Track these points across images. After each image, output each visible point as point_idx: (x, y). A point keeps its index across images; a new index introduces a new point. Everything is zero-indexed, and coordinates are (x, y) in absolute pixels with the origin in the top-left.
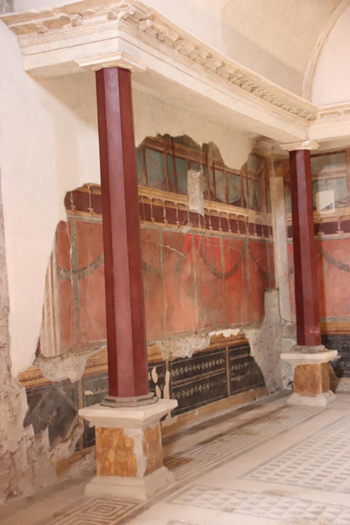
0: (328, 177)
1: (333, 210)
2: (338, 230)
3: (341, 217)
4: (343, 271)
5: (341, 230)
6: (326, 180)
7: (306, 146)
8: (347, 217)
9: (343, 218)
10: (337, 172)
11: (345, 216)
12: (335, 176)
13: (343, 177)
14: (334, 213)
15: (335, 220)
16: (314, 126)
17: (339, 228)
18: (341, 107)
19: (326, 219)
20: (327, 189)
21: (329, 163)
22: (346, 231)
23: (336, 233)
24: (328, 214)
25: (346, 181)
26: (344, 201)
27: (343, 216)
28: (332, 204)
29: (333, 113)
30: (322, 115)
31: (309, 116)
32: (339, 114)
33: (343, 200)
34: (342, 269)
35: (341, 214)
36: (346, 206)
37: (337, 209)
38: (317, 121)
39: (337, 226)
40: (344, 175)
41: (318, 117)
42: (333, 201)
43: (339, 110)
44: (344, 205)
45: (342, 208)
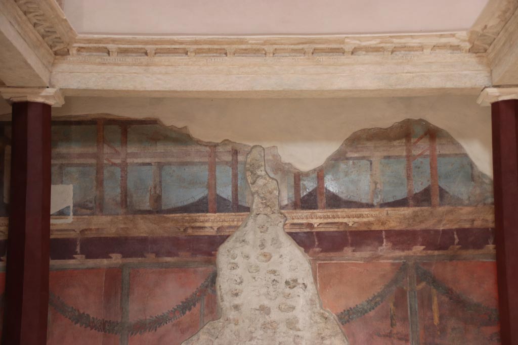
0: (65, 162)
1: (70, 219)
2: (76, 253)
3: (82, 231)
4: (78, 325)
5: (82, 253)
6: (62, 166)
7: (46, 97)
8: (94, 232)
9: (86, 232)
10: (81, 156)
11: (91, 230)
12: (76, 161)
13: (91, 165)
14: (72, 223)
15: (72, 235)
16: (63, 66)
17: (78, 250)
18: (114, 41)
19: (56, 233)
20: (62, 183)
21: (67, 139)
22: (89, 257)
23: (74, 258)
24: (62, 224)
25: (95, 171)
26: (91, 205)
27: (86, 230)
28: (68, 207)
29: (98, 50)
30: (80, 49)
31: (59, 47)
32: (109, 53)
33: (88, 203)
34: (76, 323)
35: (84, 227)
36: (93, 214)
37: (76, 217)
38: (70, 58)
39: (76, 246)
40: (94, 161)
41: (73, 51)
42: (70, 203)
43: (110, 46)
44: (89, 212)
45: (87, 217)
